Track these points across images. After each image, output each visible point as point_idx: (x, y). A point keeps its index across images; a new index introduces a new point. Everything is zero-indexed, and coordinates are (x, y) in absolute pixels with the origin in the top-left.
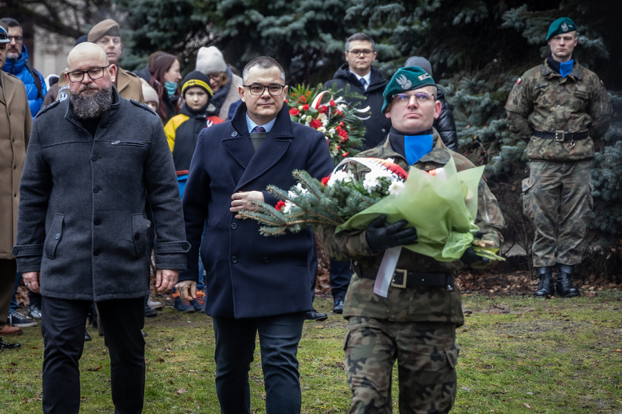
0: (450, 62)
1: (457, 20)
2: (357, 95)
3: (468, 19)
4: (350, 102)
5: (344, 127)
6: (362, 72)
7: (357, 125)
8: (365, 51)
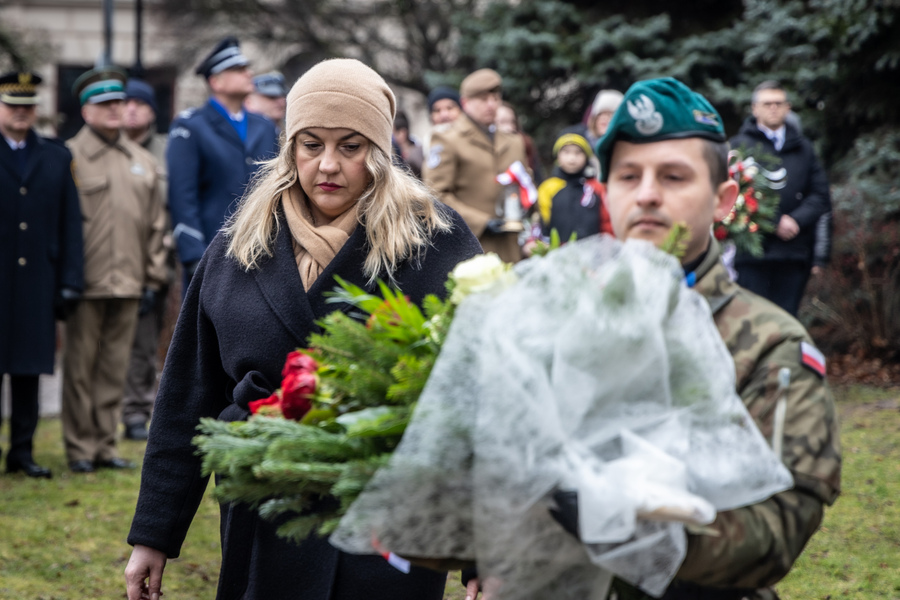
0: (871, 114)
1: (880, 64)
2: (769, 157)
3: (893, 64)
4: (762, 164)
5: (753, 195)
6: (774, 127)
7: (768, 193)
8: (778, 103)
